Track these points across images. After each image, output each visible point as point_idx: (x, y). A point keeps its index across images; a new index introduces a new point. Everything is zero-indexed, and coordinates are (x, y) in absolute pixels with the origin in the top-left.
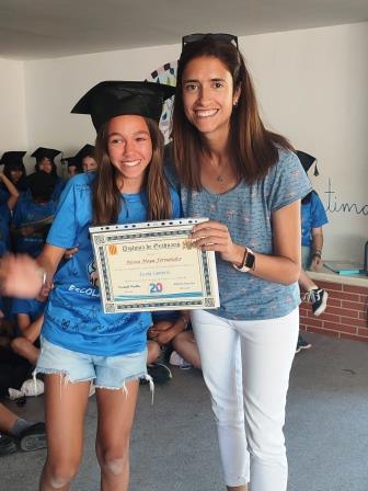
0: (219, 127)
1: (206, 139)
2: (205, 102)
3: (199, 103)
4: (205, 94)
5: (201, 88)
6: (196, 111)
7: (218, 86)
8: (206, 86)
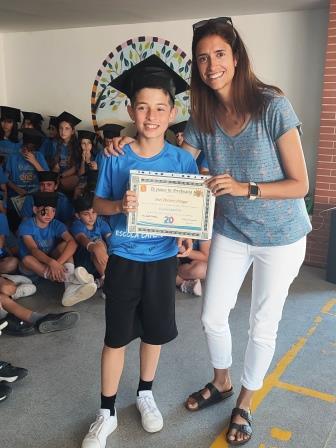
0: (226, 84)
1: (219, 94)
2: (213, 69)
3: (209, 69)
4: (213, 62)
5: (209, 58)
6: (208, 76)
7: (221, 55)
8: (213, 56)
